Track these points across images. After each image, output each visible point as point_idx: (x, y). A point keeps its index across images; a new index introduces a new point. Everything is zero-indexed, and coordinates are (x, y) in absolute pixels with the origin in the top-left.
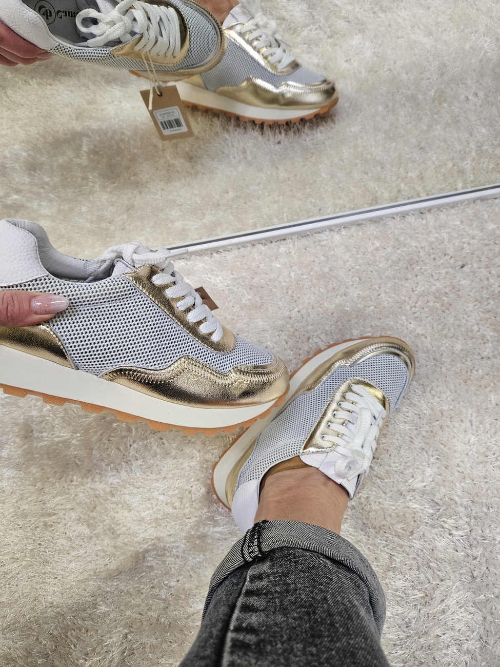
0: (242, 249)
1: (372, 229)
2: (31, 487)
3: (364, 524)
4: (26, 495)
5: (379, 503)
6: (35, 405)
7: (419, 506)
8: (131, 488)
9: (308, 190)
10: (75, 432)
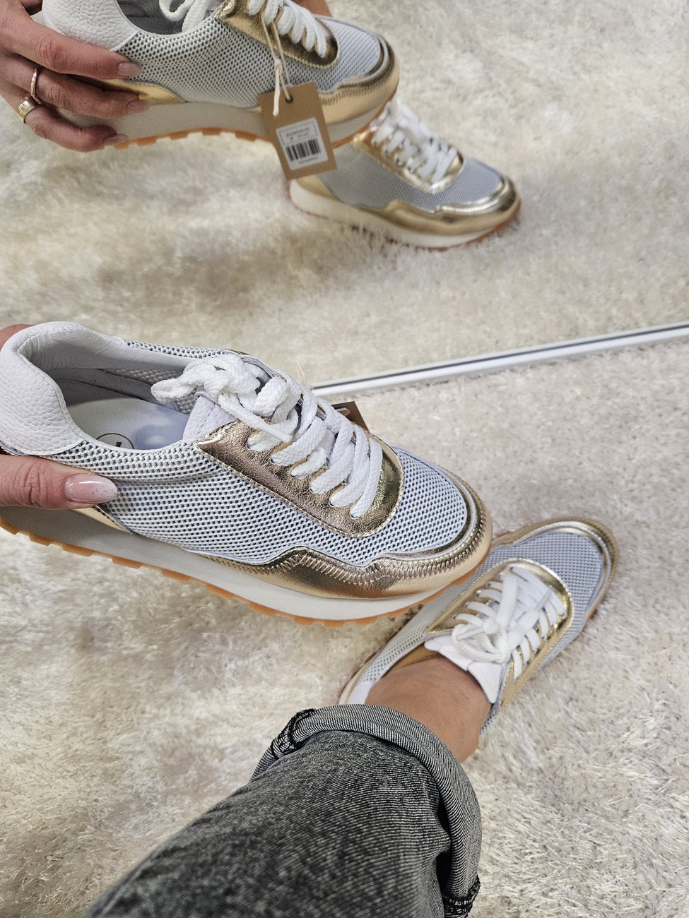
0: (387, 394)
1: (570, 371)
2: (87, 719)
3: (556, 796)
4: (81, 729)
5: (579, 766)
6: (98, 603)
7: (637, 774)
8: (225, 725)
9: (481, 314)
10: (150, 643)
